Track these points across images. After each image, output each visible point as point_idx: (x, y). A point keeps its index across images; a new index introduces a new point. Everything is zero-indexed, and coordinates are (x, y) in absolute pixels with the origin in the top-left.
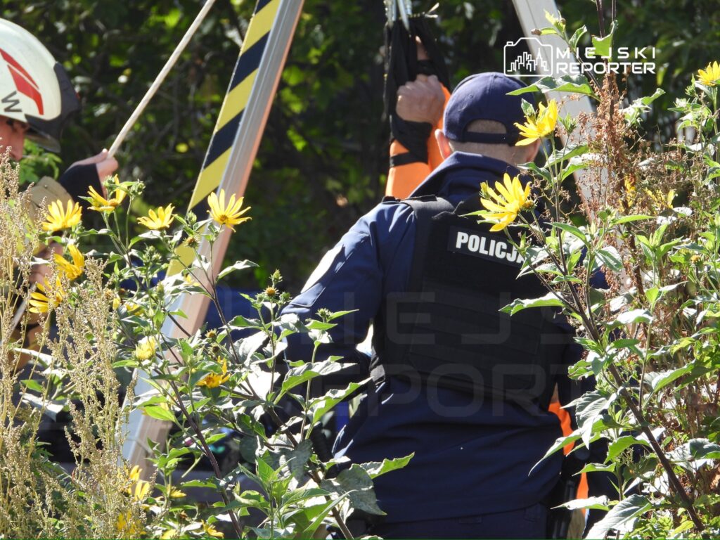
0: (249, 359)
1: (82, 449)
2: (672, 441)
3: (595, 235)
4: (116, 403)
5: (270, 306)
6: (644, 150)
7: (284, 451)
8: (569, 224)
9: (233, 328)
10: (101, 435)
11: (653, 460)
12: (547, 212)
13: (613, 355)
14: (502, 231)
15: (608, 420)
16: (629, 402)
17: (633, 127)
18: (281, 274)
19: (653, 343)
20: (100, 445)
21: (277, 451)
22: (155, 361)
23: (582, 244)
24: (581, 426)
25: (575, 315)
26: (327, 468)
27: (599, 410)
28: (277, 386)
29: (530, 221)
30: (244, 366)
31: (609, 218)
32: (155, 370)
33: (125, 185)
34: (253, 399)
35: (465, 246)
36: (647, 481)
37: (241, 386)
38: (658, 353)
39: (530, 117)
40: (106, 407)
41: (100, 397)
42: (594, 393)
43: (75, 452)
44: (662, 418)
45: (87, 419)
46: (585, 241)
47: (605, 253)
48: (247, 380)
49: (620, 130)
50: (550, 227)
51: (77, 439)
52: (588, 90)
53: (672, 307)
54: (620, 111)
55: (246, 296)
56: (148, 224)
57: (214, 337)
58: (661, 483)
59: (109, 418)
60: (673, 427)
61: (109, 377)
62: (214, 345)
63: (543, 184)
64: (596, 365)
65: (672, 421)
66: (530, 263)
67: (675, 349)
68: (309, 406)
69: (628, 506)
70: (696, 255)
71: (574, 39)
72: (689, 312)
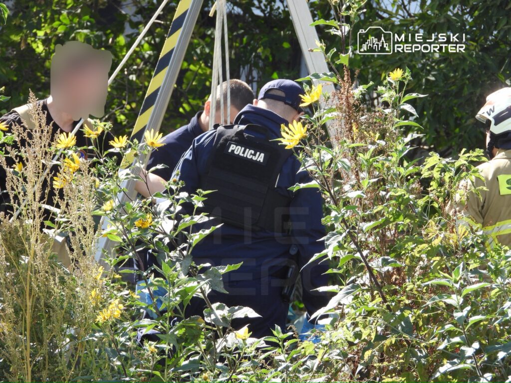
0: (162, 214)
1: (75, 255)
2: (372, 258)
3: (338, 152)
4: (92, 233)
5: (174, 188)
6: (363, 111)
7: (178, 260)
8: (324, 147)
10: (85, 249)
11: (362, 266)
12: (313, 140)
13: (344, 214)
15: (341, 246)
16: (352, 236)
17: (357, 100)
19: (365, 208)
20: (84, 254)
21: (174, 260)
22: (113, 212)
23: (331, 157)
24: (328, 248)
25: (326, 192)
26: (199, 269)
27: (337, 241)
28: (175, 227)
29: (305, 144)
30: (160, 217)
31: (345, 144)
32: (113, 216)
33: (103, 124)
34: (164, 234)
35: (233, 151)
36: (359, 277)
37: (158, 227)
38: (367, 213)
39: (308, 92)
40: (87, 235)
41: (85, 229)
42: (334, 232)
44: (368, 246)
45: (77, 240)
46: (332, 155)
47: (342, 162)
48: (161, 224)
49: (351, 101)
50: (315, 148)
52: (335, 80)
53: (374, 190)
54: (351, 92)
56: (114, 145)
57: (144, 203)
58: (366, 279)
59: (89, 240)
60: (373, 251)
61: (90, 219)
62: (145, 206)
63: (312, 126)
64: (336, 218)
65: (372, 247)
66: (304, 165)
67: (375, 211)
68: (191, 238)
69: (349, 289)
70: (387, 164)
71: (330, 55)
72: (382, 193)
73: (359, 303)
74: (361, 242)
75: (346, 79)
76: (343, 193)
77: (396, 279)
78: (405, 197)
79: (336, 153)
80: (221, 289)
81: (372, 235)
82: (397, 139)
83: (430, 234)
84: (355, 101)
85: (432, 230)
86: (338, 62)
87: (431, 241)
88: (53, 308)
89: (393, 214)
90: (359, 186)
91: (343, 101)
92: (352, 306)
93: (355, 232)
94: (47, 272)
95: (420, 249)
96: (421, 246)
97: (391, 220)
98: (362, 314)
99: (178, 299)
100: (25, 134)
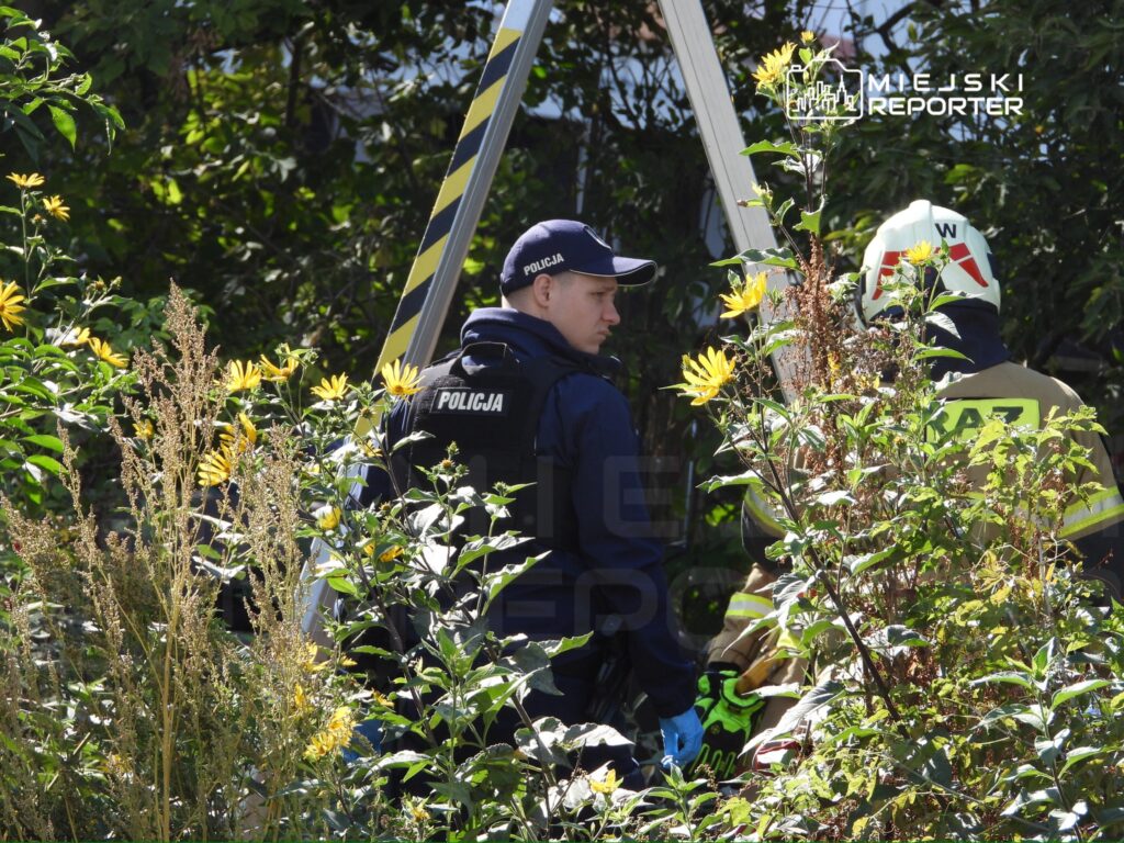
0: (424, 534)
1: (262, 620)
2: (868, 627)
3: (799, 412)
5: (446, 478)
7: (459, 628)
8: (771, 399)
9: (408, 501)
10: (281, 607)
11: (849, 644)
12: (748, 387)
13: (812, 538)
14: (703, 406)
15: (804, 604)
16: (827, 583)
17: (838, 304)
18: (458, 445)
21: (452, 628)
23: (785, 422)
25: (774, 493)
26: (503, 646)
27: (796, 593)
28: (453, 561)
29: (732, 396)
30: (419, 540)
31: (814, 396)
33: (296, 353)
34: (429, 574)
36: (841, 666)
37: (415, 560)
38: (858, 537)
39: (737, 288)
40: (287, 578)
41: (282, 567)
42: (792, 574)
43: (254, 623)
44: (859, 604)
45: (267, 589)
46: (788, 418)
47: (809, 433)
48: (422, 554)
49: (826, 307)
50: (751, 403)
51: (256, 610)
52: (792, 264)
53: (873, 489)
54: (826, 287)
55: (422, 469)
56: (323, 394)
57: (388, 510)
58: (856, 670)
60: (870, 613)
61: (291, 547)
62: (388, 518)
63: (745, 359)
64: (795, 547)
65: (869, 606)
66: (730, 439)
67: (874, 533)
68: (485, 581)
69: (822, 692)
70: (899, 436)
71: (781, 212)
72: (890, 495)
73: (842, 719)
74: (845, 594)
75: (813, 261)
76: (808, 495)
77: (917, 671)
78: (935, 505)
79: (795, 414)
80: (548, 687)
81: (868, 581)
82: (919, 386)
83: (987, 581)
84: (833, 307)
85: (990, 572)
86: (797, 227)
87: (988, 594)
88: (217, 730)
89: (911, 539)
90: (841, 482)
91: (809, 307)
92: (829, 728)
93: (835, 575)
94: (204, 655)
95: (965, 611)
96: (969, 605)
97: (908, 550)
98: (849, 744)
99: (473, 710)
100: (161, 372)
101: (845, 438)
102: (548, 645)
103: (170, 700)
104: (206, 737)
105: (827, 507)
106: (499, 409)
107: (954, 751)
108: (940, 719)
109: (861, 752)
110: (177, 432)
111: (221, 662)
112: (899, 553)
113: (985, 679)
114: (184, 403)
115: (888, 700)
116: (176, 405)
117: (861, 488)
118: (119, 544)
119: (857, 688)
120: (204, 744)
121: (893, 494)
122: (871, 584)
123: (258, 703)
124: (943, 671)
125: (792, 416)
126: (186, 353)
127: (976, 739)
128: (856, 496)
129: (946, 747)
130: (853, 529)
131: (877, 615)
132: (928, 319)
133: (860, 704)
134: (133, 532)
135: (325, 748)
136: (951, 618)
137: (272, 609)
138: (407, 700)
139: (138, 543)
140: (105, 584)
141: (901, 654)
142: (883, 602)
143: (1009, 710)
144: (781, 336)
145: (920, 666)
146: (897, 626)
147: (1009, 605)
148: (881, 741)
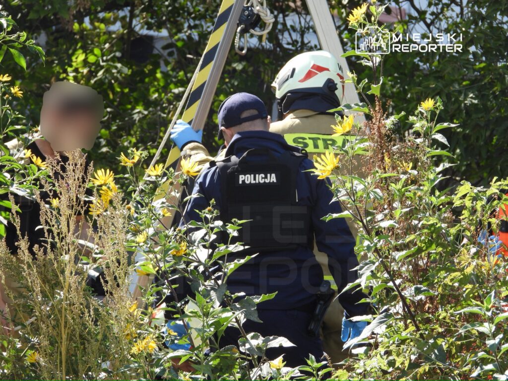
2: (405, 287)
3: (370, 183)
4: (126, 264)
6: (395, 140)
8: (356, 176)
9: (190, 226)
13: (377, 243)
15: (374, 275)
17: (389, 130)
18: (215, 201)
20: (118, 285)
22: (146, 243)
23: (363, 187)
24: (361, 277)
25: (358, 222)
26: (234, 298)
27: (370, 270)
30: (194, 246)
31: (377, 175)
32: (146, 248)
33: (139, 153)
35: (244, 181)
38: (399, 243)
40: (121, 267)
41: (118, 261)
42: (367, 261)
43: (105, 289)
44: (400, 275)
45: (111, 272)
47: (375, 192)
49: (383, 131)
51: (106, 282)
52: (367, 111)
53: (406, 219)
54: (383, 122)
55: (197, 211)
56: (150, 173)
57: (180, 231)
58: (399, 308)
59: (123, 272)
61: (123, 251)
62: (180, 235)
64: (369, 248)
65: (405, 276)
66: (337, 196)
67: (407, 240)
68: (226, 267)
69: (382, 318)
70: (419, 193)
71: (361, 85)
72: (415, 222)
73: (393, 331)
74: (394, 271)
75: (377, 108)
76: (375, 222)
77: (429, 308)
78: (437, 226)
79: (368, 183)
80: (255, 318)
81: (404, 264)
82: (429, 169)
83: (463, 262)
84: (387, 132)
85: (464, 258)
86: (369, 93)
87: (463, 269)
88: (88, 341)
89: (425, 243)
90: (391, 216)
91: (375, 131)
92: (386, 335)
93: (388, 261)
94: (82, 304)
95: (452, 277)
96: (454, 275)
97: (424, 248)
98: (396, 342)
99: (212, 329)
100: (59, 167)
101: (393, 195)
102: (255, 298)
103: (65, 327)
104: (83, 344)
105: (384, 228)
106: (275, 181)
107: (447, 346)
108: (440, 330)
109: (402, 346)
110: (67, 196)
111: (90, 308)
112: (420, 250)
113: (462, 311)
114: (70, 182)
115: (415, 322)
116: (66, 183)
117: (401, 219)
118: (40, 250)
119: (400, 316)
120: (82, 347)
121: (416, 222)
122: (406, 266)
123: (108, 327)
124: (442, 308)
125: (366, 184)
126: (71, 158)
127: (457, 340)
128: (399, 222)
129: (443, 343)
130: (397, 239)
131: (409, 281)
132: (433, 137)
133: (401, 324)
134: (46, 245)
135: (141, 349)
136: (445, 281)
137: (114, 282)
138: (180, 325)
139: (49, 250)
140: (33, 271)
141: (421, 300)
142: (412, 274)
143: (473, 325)
144: (362, 146)
145: (431, 306)
146: (419, 286)
147: (473, 274)
148: (412, 341)
